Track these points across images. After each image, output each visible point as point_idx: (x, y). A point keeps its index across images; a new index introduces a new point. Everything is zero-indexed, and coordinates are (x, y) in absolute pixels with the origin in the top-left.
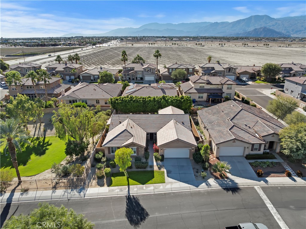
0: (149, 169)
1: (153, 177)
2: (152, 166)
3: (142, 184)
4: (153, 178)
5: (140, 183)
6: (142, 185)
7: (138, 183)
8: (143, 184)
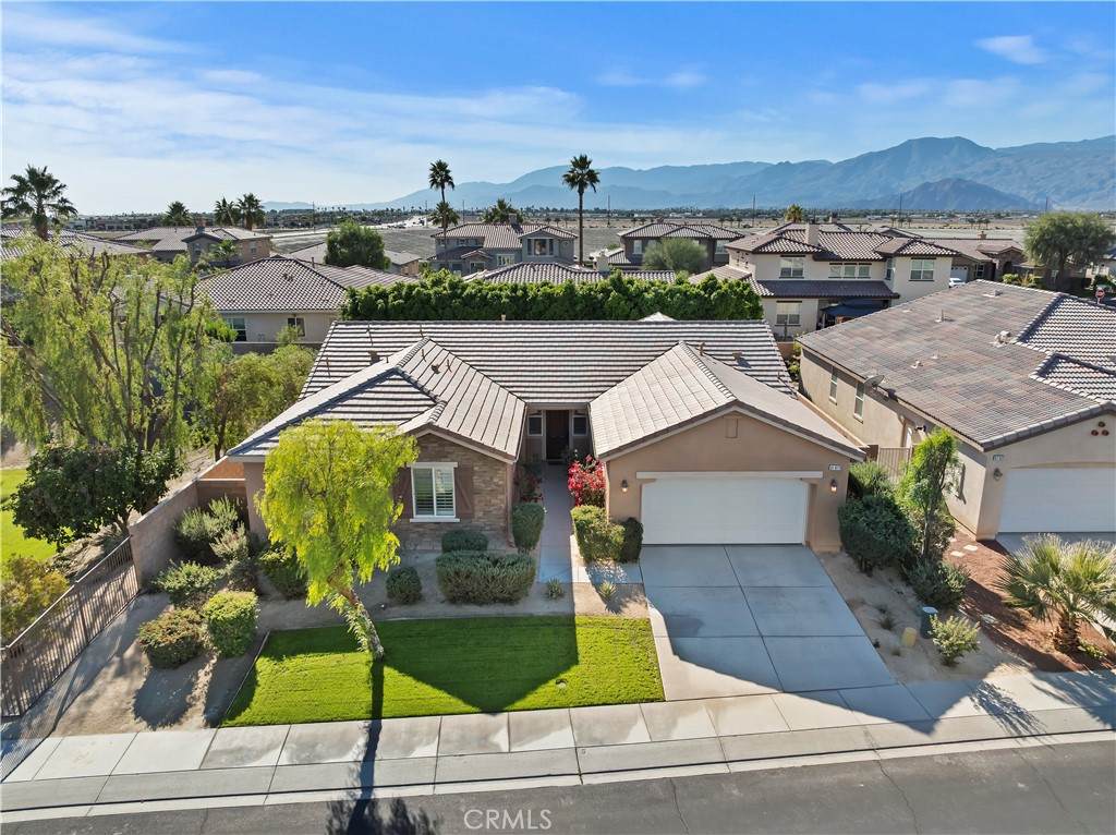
0: (536, 606)
1: (572, 658)
2: (560, 591)
3: (484, 711)
4: (567, 668)
5: (467, 701)
6: (478, 719)
7: (453, 700)
8: (493, 709)
